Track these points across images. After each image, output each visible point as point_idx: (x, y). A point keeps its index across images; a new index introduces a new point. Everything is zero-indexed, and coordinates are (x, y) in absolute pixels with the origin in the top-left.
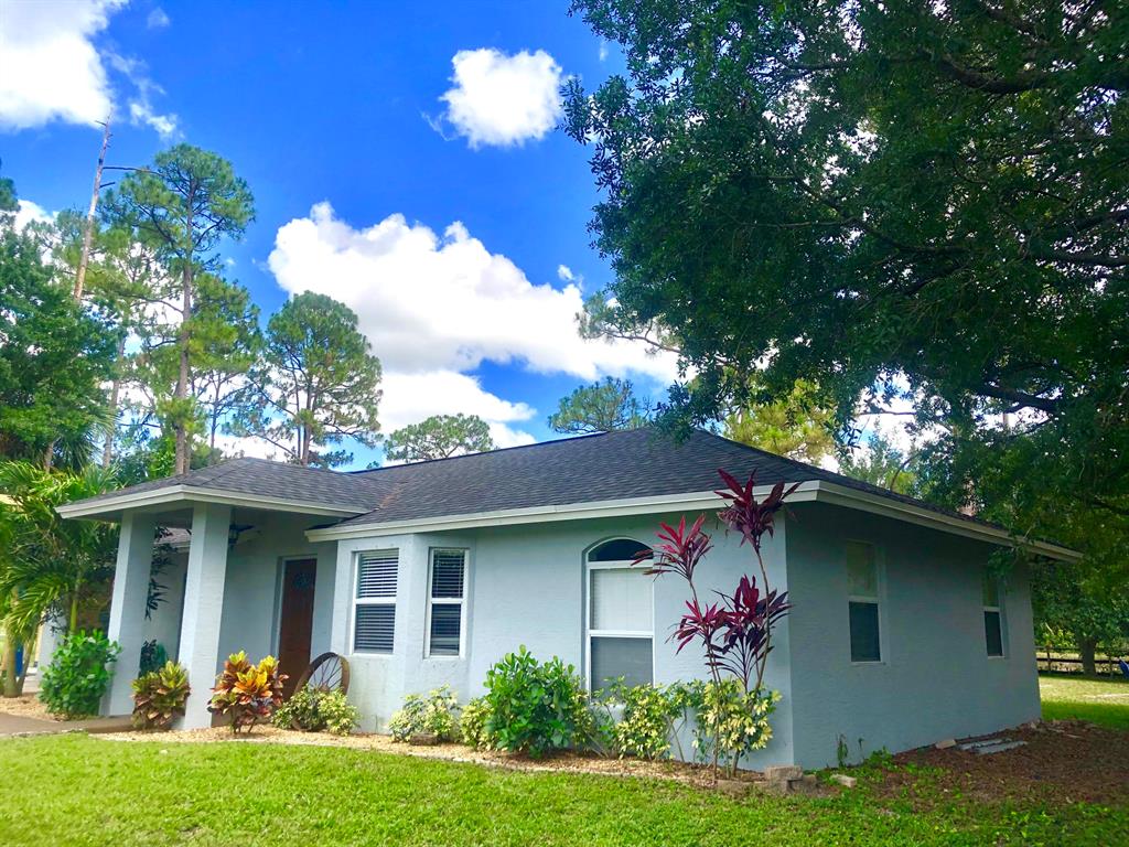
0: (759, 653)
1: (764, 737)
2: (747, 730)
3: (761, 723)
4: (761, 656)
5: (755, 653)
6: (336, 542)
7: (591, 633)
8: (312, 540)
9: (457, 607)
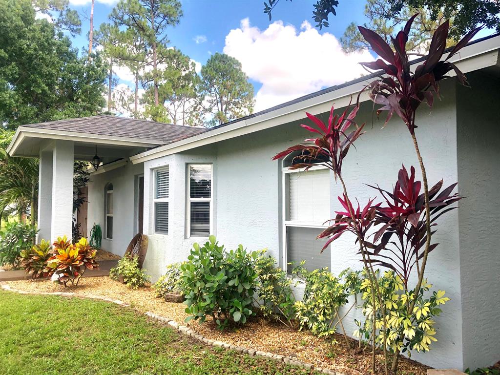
0: (420, 252)
1: (426, 339)
2: (406, 332)
3: (423, 325)
4: (422, 255)
5: (416, 251)
6: (143, 162)
7: (286, 223)
8: (135, 163)
9: (207, 204)
